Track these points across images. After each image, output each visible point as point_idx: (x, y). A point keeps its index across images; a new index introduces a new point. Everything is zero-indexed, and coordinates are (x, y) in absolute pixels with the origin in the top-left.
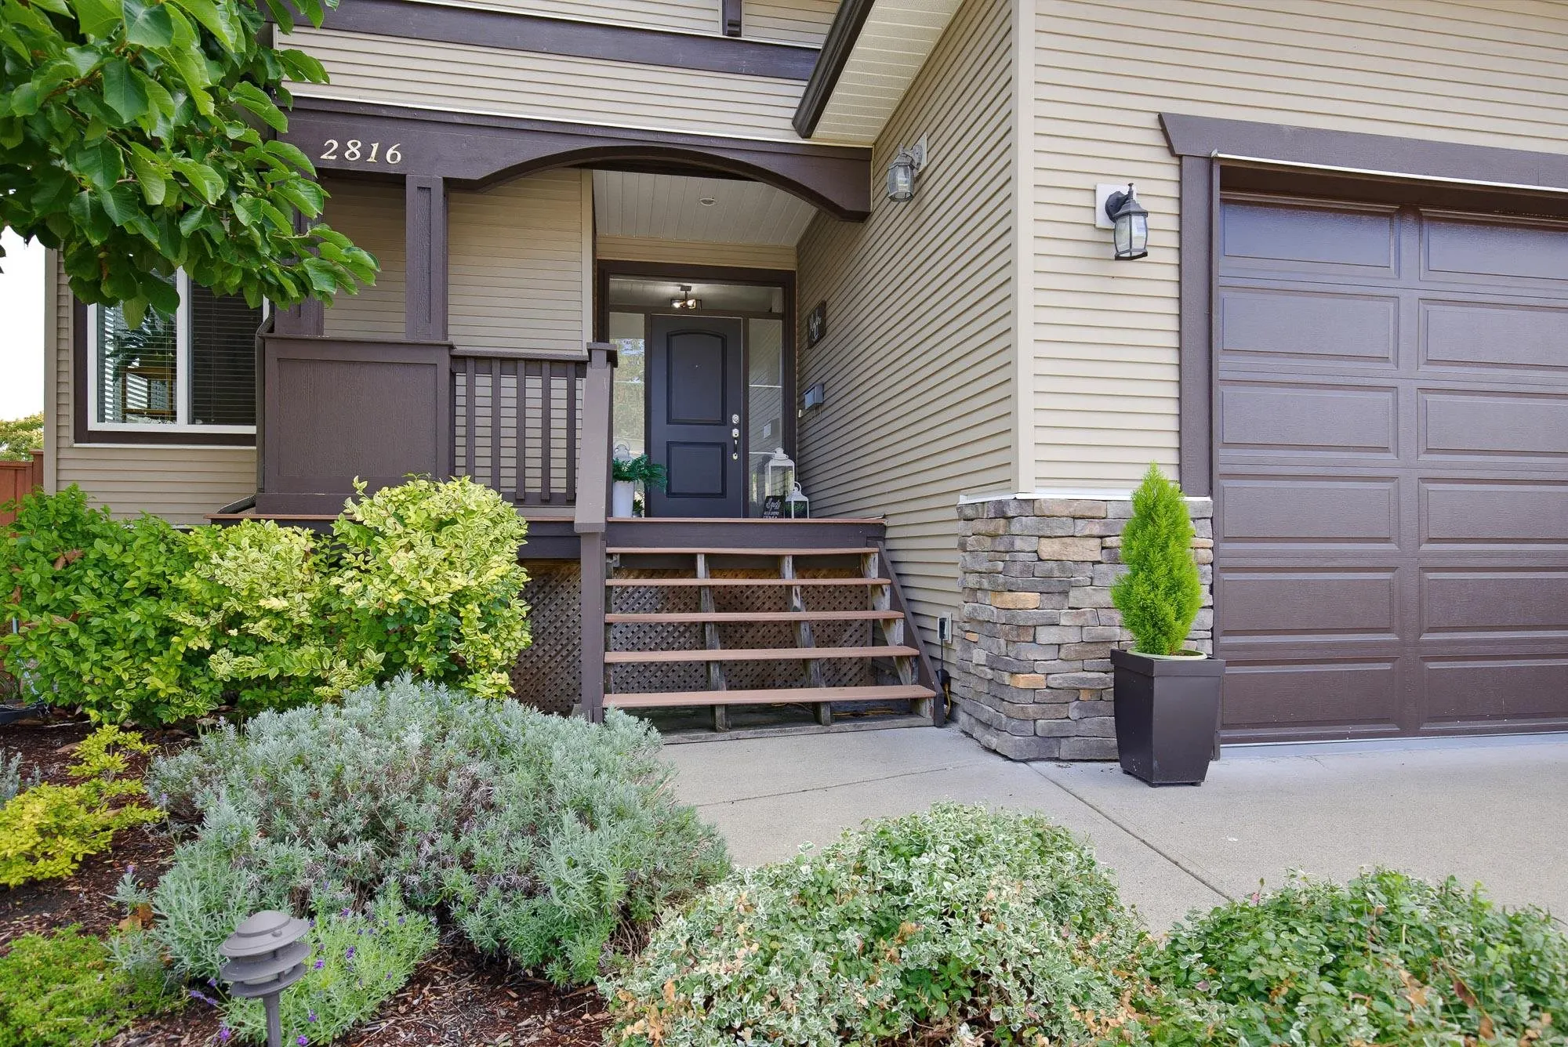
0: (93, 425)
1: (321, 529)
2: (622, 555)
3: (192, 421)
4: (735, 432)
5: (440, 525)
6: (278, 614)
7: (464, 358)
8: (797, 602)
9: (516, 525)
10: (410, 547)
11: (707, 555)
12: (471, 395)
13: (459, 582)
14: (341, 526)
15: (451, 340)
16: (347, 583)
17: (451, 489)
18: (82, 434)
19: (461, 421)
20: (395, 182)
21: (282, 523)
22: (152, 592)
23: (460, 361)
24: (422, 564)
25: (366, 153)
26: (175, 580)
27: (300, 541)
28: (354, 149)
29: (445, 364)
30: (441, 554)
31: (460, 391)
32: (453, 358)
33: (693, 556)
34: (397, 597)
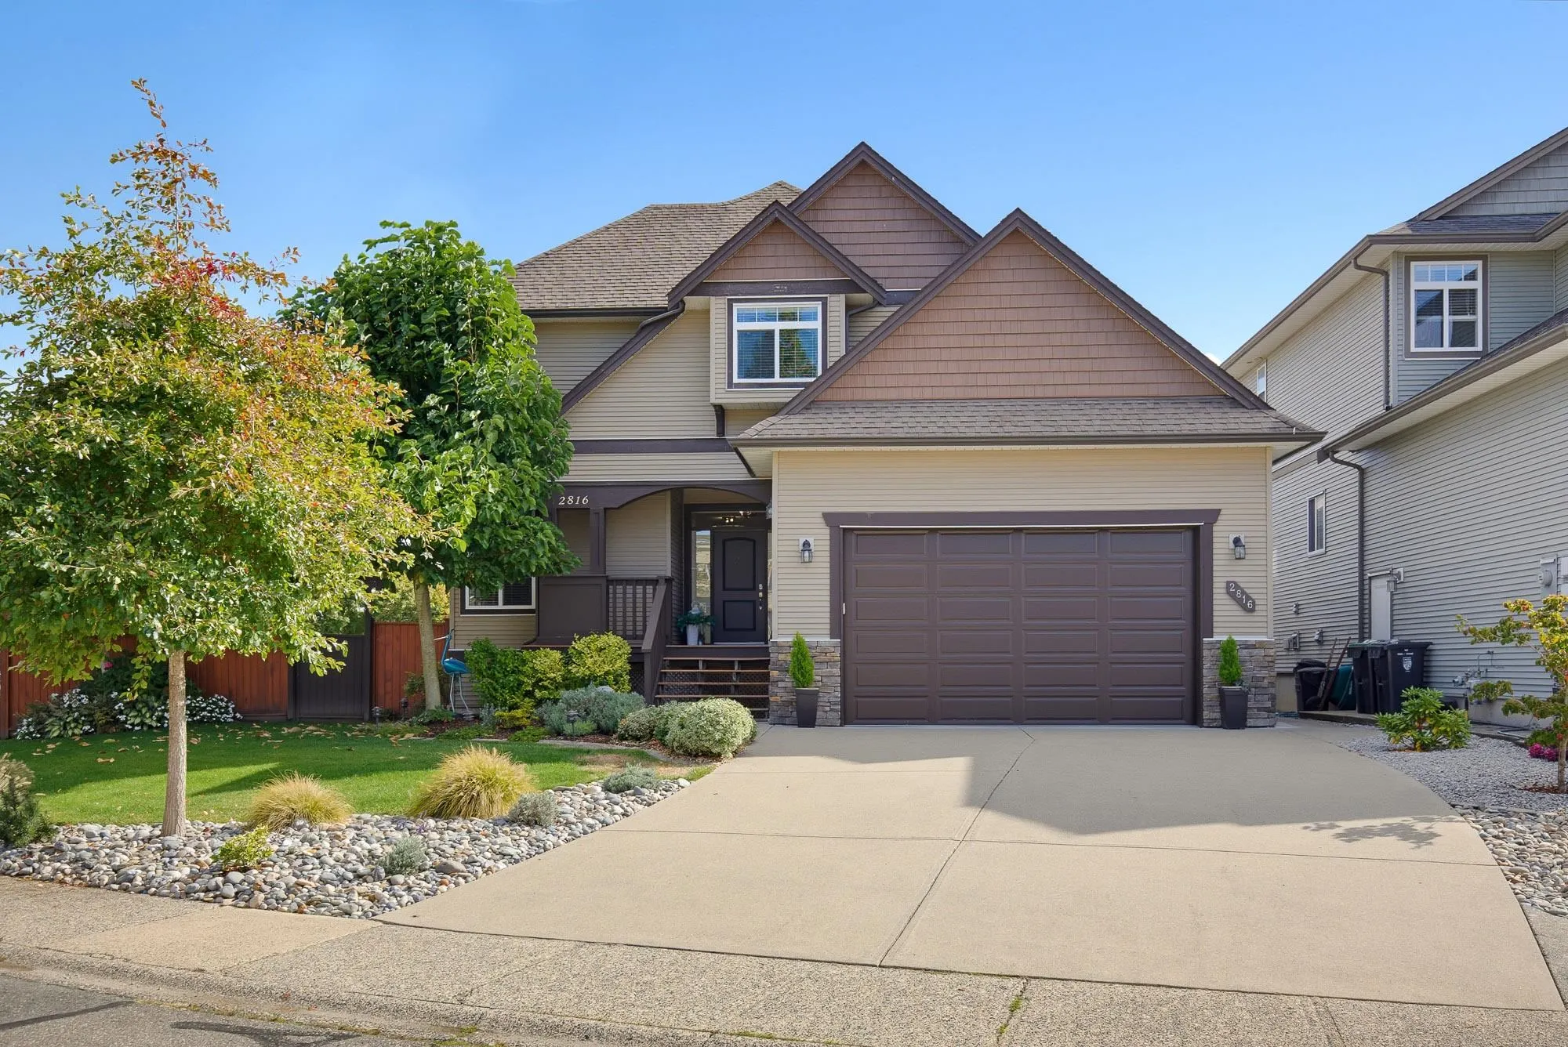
0: (468, 607)
1: (564, 651)
2: (671, 661)
3: (505, 604)
4: (761, 594)
5: (601, 650)
6: (551, 679)
7: (612, 581)
8: (734, 679)
9: (628, 649)
10: (592, 657)
11: (704, 661)
12: (615, 593)
13: (607, 668)
14: (571, 651)
15: (608, 573)
16: (573, 669)
17: (604, 637)
18: (464, 611)
19: (611, 600)
20: (585, 510)
21: (552, 649)
22: (513, 672)
23: (611, 582)
24: (595, 661)
25: (575, 500)
26: (520, 668)
27: (557, 655)
28: (571, 499)
29: (604, 583)
30: (601, 659)
31: (611, 591)
32: (608, 581)
33: (698, 661)
34: (588, 673)
